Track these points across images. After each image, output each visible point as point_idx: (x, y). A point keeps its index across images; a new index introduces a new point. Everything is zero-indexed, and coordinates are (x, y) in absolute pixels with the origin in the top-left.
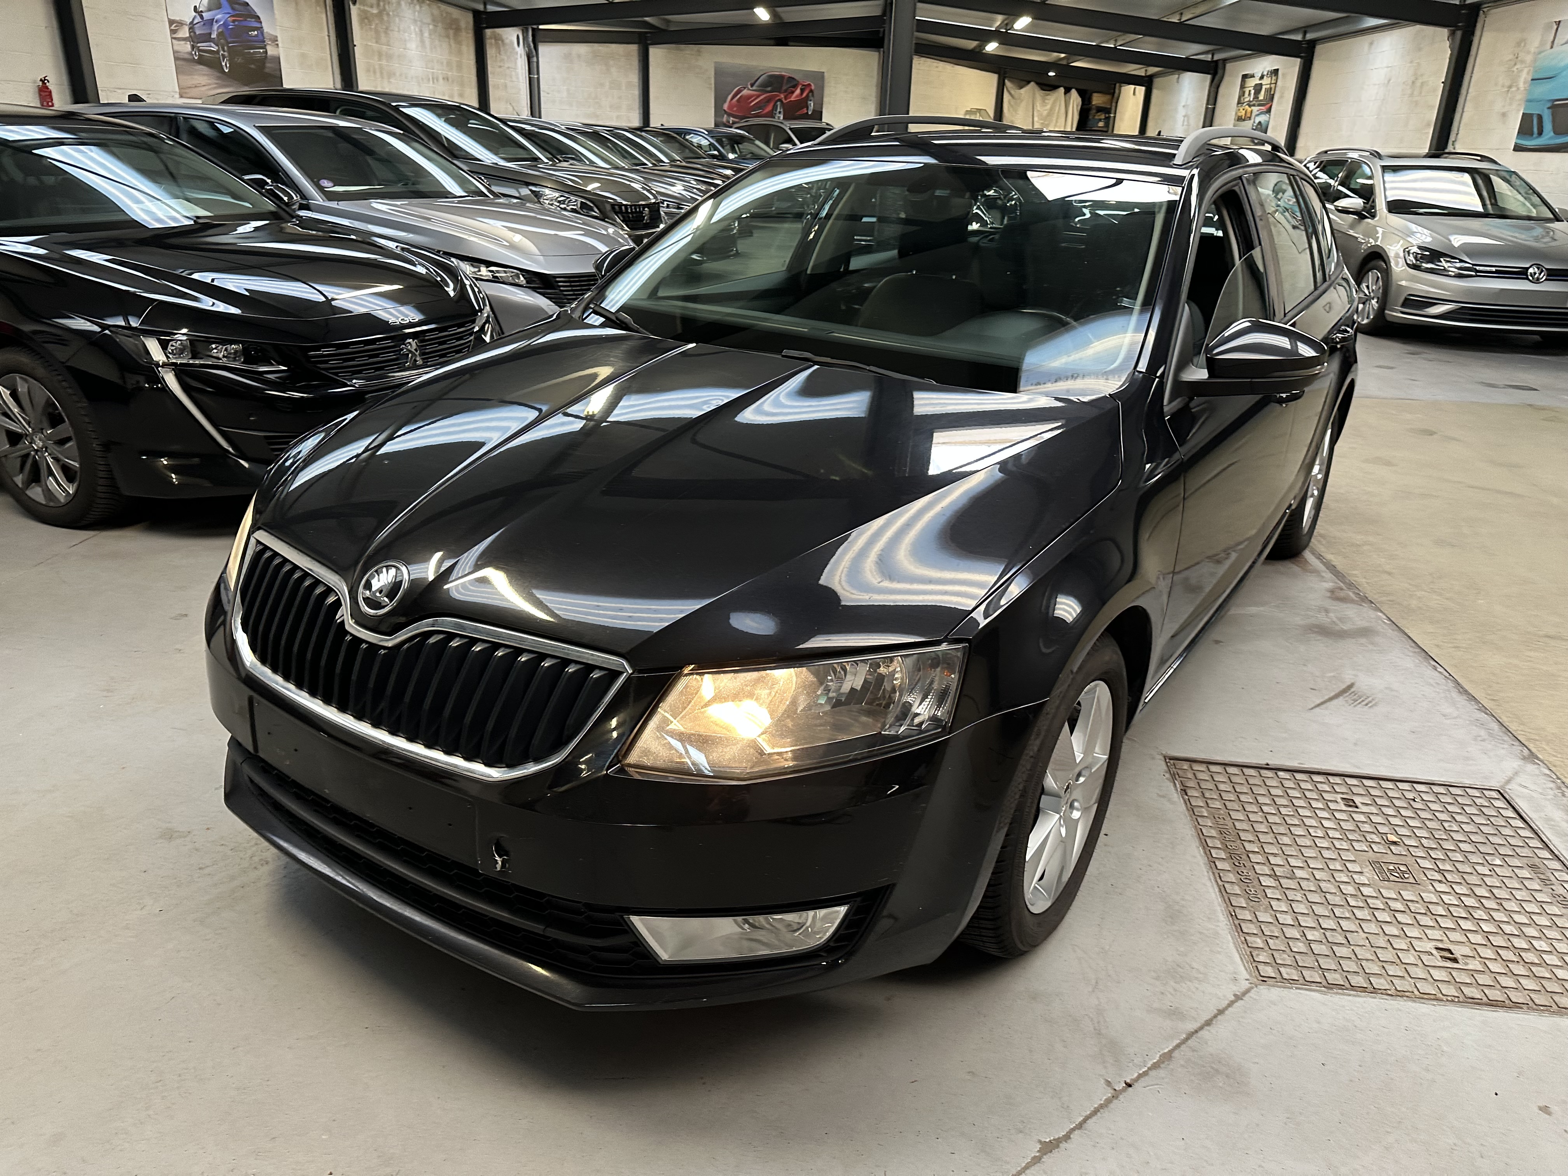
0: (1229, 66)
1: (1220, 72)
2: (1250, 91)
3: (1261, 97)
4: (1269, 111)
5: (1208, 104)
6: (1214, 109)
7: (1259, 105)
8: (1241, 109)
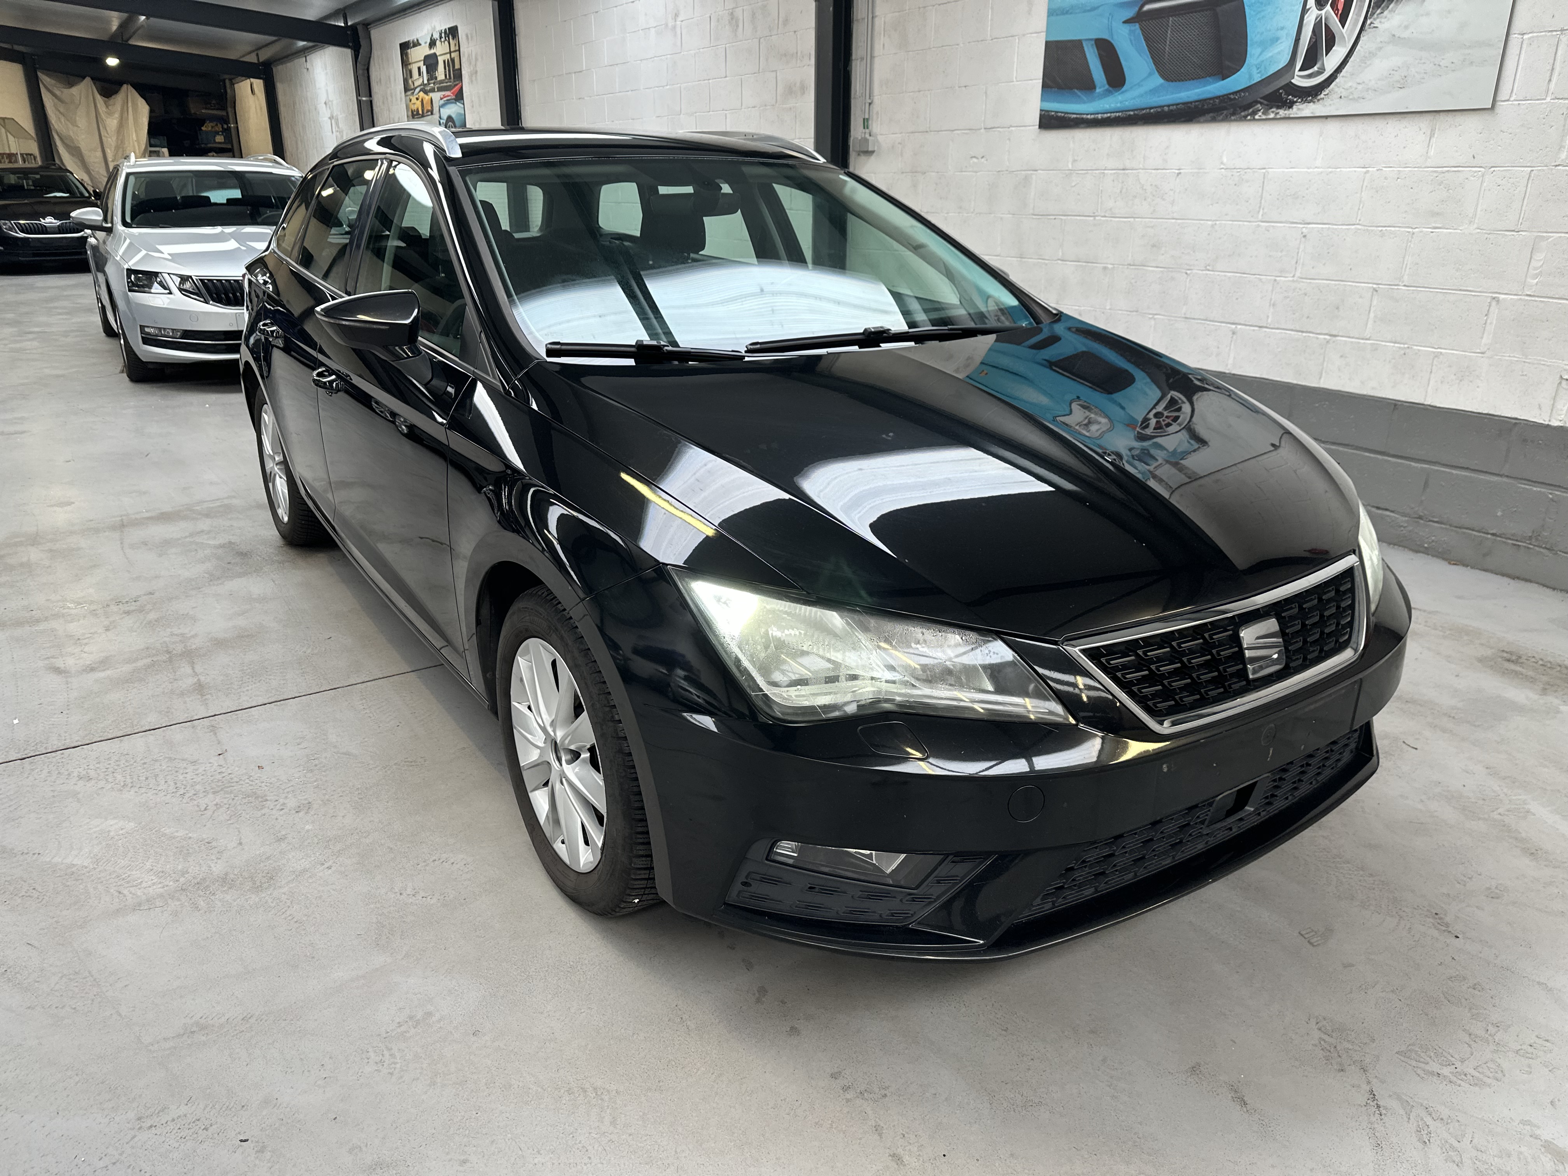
0: (375, 33)
1: (363, 42)
2: (419, 68)
3: (440, 74)
4: (459, 97)
5: (358, 94)
6: (371, 102)
7: (440, 90)
8: (414, 100)
